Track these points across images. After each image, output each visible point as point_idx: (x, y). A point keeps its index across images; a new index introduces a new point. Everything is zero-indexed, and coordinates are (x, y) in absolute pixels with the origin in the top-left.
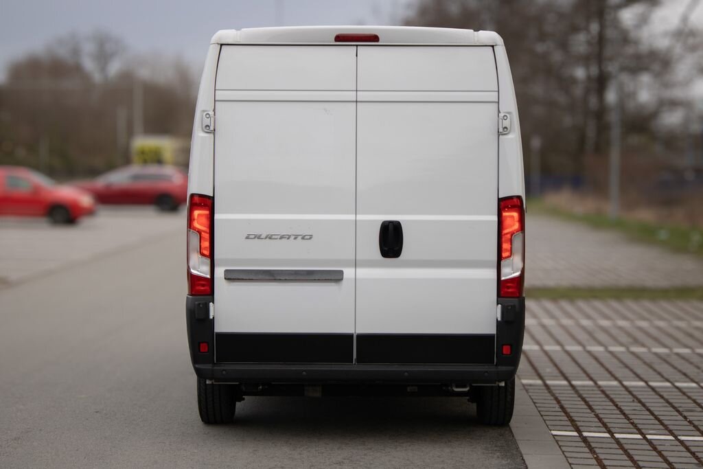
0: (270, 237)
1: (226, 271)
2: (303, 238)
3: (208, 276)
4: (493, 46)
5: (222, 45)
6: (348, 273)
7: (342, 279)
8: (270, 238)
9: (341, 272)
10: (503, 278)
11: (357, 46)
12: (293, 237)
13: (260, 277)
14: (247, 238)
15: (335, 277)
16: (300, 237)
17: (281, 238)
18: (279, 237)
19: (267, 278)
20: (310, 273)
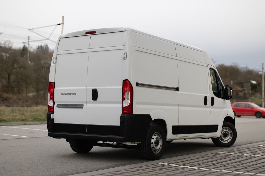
0: (66, 94)
1: (57, 105)
2: (74, 94)
3: (52, 106)
4: (125, 31)
5: (60, 38)
6: (85, 105)
7: (83, 107)
9: (83, 105)
10: (123, 107)
11: (91, 35)
12: (71, 94)
13: (64, 106)
14: (61, 94)
15: (81, 107)
17: (69, 94)
19: (66, 107)
20: (76, 105)
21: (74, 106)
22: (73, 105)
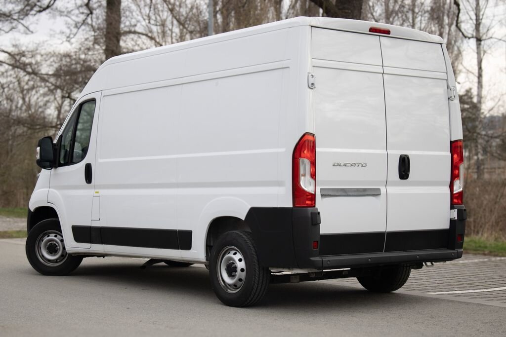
1: (322, 189)
2: (362, 166)
3: (313, 192)
4: (441, 44)
5: (312, 26)
6: (383, 190)
7: (380, 194)
8: (346, 166)
9: (379, 190)
10: (454, 192)
11: (379, 36)
12: (357, 165)
13: (340, 193)
14: (334, 165)
15: (375, 193)
16: (360, 165)
17: (352, 165)
18: (349, 165)
20: (365, 190)
21: (361, 191)
22: (358, 190)
